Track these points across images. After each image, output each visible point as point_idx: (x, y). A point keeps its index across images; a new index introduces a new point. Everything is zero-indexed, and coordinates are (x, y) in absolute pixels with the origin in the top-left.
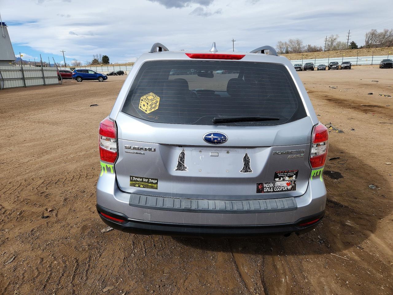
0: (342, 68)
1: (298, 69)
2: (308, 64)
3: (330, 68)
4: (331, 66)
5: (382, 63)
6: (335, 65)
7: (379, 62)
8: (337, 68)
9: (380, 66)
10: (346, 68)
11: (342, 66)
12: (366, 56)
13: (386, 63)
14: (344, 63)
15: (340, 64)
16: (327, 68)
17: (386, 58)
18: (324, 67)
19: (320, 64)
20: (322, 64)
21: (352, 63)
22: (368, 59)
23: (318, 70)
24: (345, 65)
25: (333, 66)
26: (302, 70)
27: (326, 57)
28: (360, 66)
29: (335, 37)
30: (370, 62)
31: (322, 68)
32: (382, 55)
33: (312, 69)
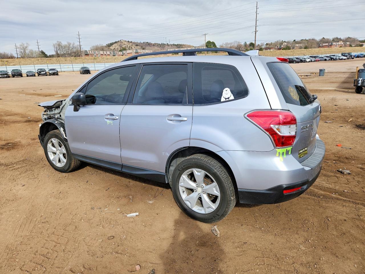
0: (50, 74)
1: (5, 76)
2: (15, 71)
3: (39, 74)
4: (40, 72)
5: (81, 70)
6: (44, 71)
7: (79, 69)
8: (46, 74)
9: (80, 72)
10: (54, 74)
11: (51, 72)
12: (65, 64)
13: (84, 69)
14: (51, 70)
15: (47, 71)
16: (37, 75)
17: (83, 66)
18: (33, 73)
19: (28, 70)
20: (31, 70)
21: (59, 70)
22: (69, 67)
23: (28, 76)
24: (53, 71)
25: (42, 73)
26: (9, 77)
27: (29, 64)
28: (64, 72)
29: (25, 45)
30: (72, 69)
31: (31, 74)
32: (77, 63)
33: (20, 75)
